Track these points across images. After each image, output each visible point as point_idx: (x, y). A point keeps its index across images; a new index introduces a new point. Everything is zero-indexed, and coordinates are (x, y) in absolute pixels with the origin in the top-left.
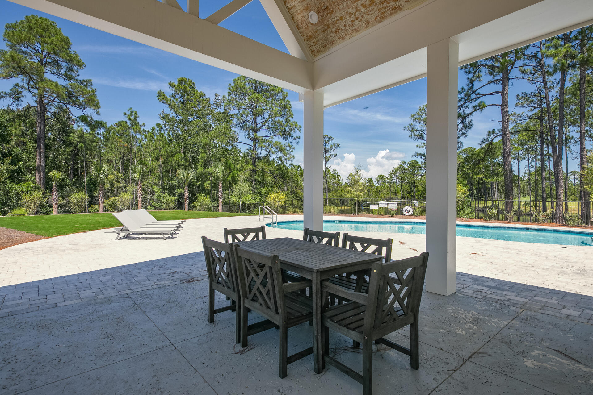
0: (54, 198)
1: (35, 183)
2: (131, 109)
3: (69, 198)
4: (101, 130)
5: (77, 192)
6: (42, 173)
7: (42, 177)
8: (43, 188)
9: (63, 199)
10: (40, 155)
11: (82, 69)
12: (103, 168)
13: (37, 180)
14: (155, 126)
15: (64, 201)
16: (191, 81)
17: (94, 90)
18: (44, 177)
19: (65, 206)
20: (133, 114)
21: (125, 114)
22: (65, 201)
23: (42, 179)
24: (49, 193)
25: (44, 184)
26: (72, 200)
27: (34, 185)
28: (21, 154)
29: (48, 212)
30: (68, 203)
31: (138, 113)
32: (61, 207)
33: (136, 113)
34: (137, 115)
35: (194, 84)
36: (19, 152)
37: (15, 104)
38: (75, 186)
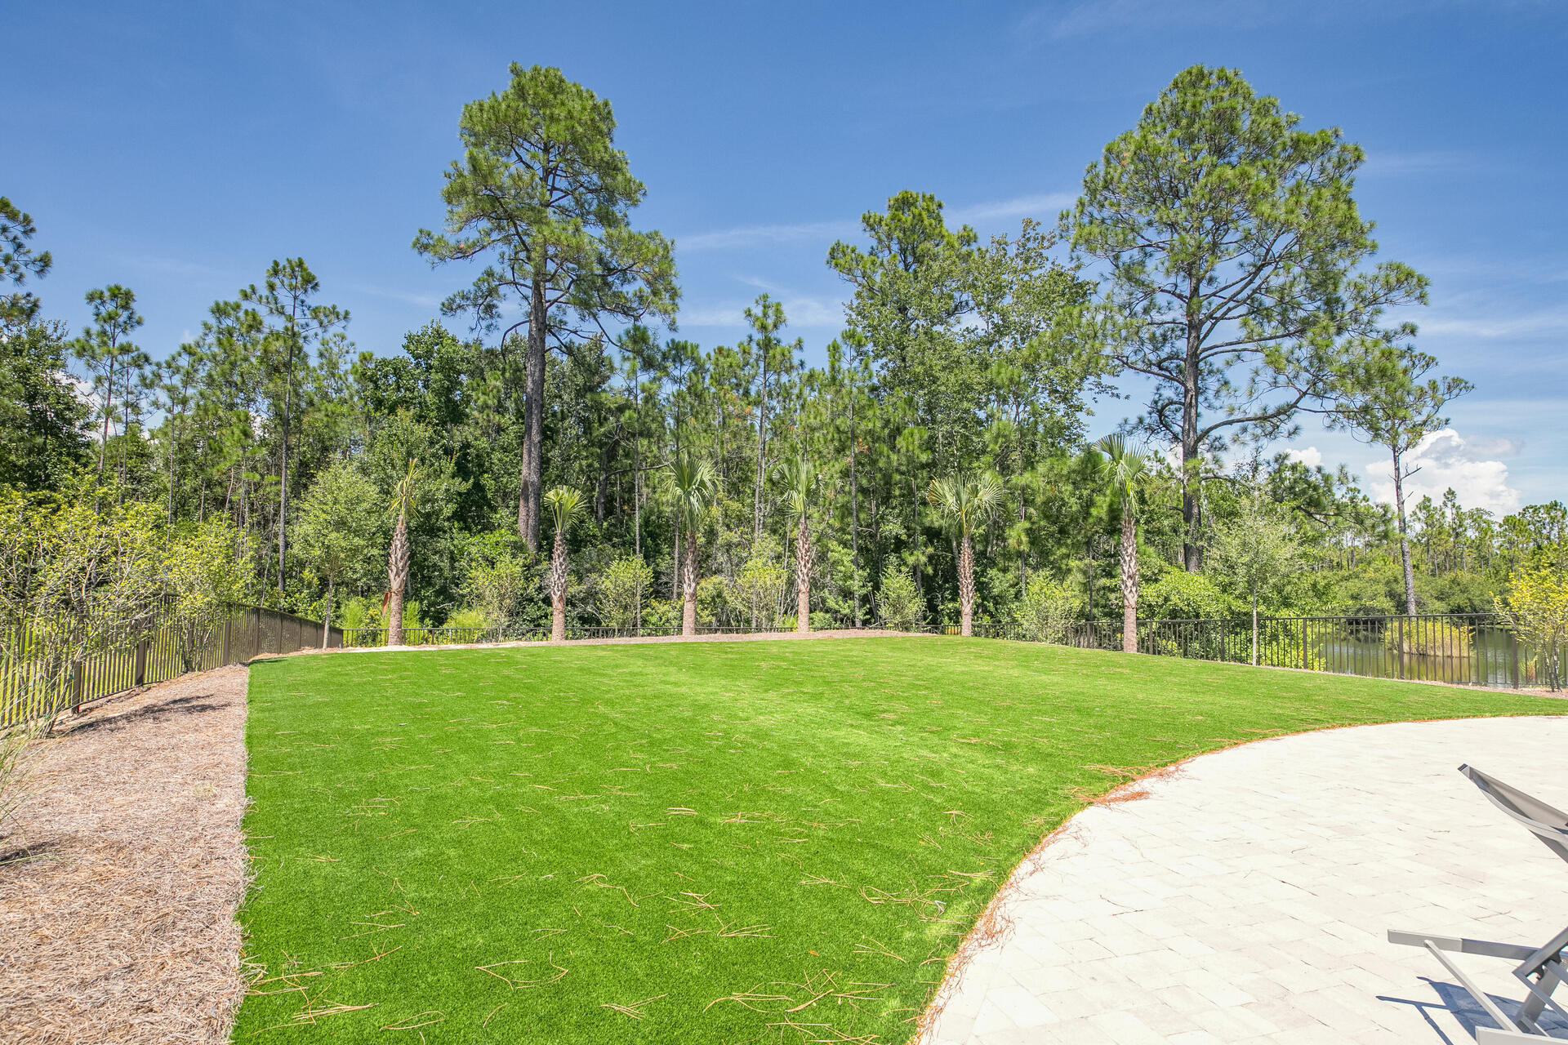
0: (557, 576)
1: (515, 532)
2: (765, 297)
3: (594, 576)
4: (685, 369)
5: (621, 559)
6: (531, 504)
7: (532, 514)
8: (531, 547)
9: (580, 580)
10: (530, 452)
11: (635, 203)
12: (699, 477)
13: (521, 526)
14: (839, 340)
15: (580, 588)
16: (932, 198)
17: (669, 243)
18: (535, 515)
19: (583, 600)
20: (771, 312)
21: (749, 314)
22: (583, 587)
23: (530, 521)
24: (545, 563)
25: (536, 536)
26: (606, 584)
27: (513, 538)
28: (488, 453)
29: (541, 617)
30: (592, 595)
31: (784, 308)
32: (574, 605)
33: (778, 311)
34: (782, 313)
35: (940, 206)
36: (485, 448)
37: (484, 324)
38: (611, 540)
